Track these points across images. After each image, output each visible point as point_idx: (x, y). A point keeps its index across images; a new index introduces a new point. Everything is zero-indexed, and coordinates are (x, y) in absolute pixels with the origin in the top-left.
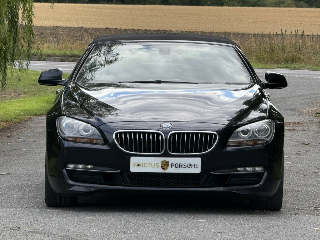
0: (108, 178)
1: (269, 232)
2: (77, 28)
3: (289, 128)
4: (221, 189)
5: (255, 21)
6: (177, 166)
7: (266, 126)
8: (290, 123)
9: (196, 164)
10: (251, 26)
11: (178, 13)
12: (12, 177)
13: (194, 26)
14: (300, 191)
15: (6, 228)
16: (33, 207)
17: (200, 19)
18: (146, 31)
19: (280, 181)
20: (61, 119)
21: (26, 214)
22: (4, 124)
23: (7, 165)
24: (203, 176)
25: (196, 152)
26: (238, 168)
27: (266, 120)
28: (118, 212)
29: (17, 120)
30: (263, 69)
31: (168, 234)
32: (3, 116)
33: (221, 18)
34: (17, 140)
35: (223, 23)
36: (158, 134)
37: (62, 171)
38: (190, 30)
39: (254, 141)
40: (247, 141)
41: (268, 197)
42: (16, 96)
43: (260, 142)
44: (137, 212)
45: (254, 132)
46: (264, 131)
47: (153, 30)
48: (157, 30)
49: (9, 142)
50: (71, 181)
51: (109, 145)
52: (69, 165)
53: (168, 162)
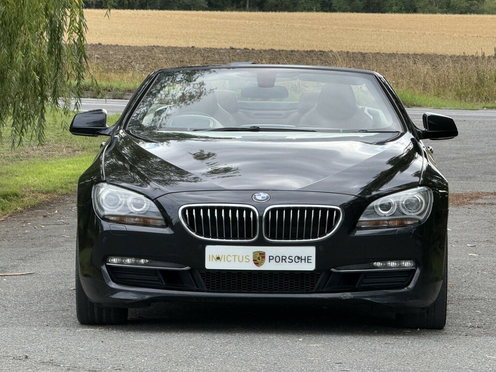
0: (171, 279)
1: (416, 363)
2: (185, 48)
3: (485, 201)
4: (348, 295)
5: (463, 35)
6: (278, 260)
7: (419, 197)
8: (488, 193)
9: (308, 257)
10: (457, 43)
11: (344, 24)
12: (38, 278)
13: (367, 45)
14: (481, 299)
15: (6, 358)
16: (57, 325)
17: (378, 33)
18: (293, 53)
19: (441, 283)
20: (99, 186)
21: (43, 336)
22: (44, 196)
23: (34, 260)
24: (320, 275)
25: (307, 237)
26: (375, 263)
27: (419, 188)
28: (186, 332)
29: (64, 191)
30: (459, 111)
31: (257, 366)
32: (43, 184)
33: (410, 32)
34: (58, 221)
35: (414, 39)
36: (248, 211)
37: (101, 268)
38: (361, 51)
39: (400, 220)
40: (388, 221)
41: (423, 309)
42: (70, 153)
43: (409, 223)
44: (216, 333)
45: (401, 206)
46: (416, 204)
47: (304, 51)
48: (310, 51)
49: (44, 225)
50: (114, 283)
51: (172, 228)
52: (112, 258)
53: (264, 253)
